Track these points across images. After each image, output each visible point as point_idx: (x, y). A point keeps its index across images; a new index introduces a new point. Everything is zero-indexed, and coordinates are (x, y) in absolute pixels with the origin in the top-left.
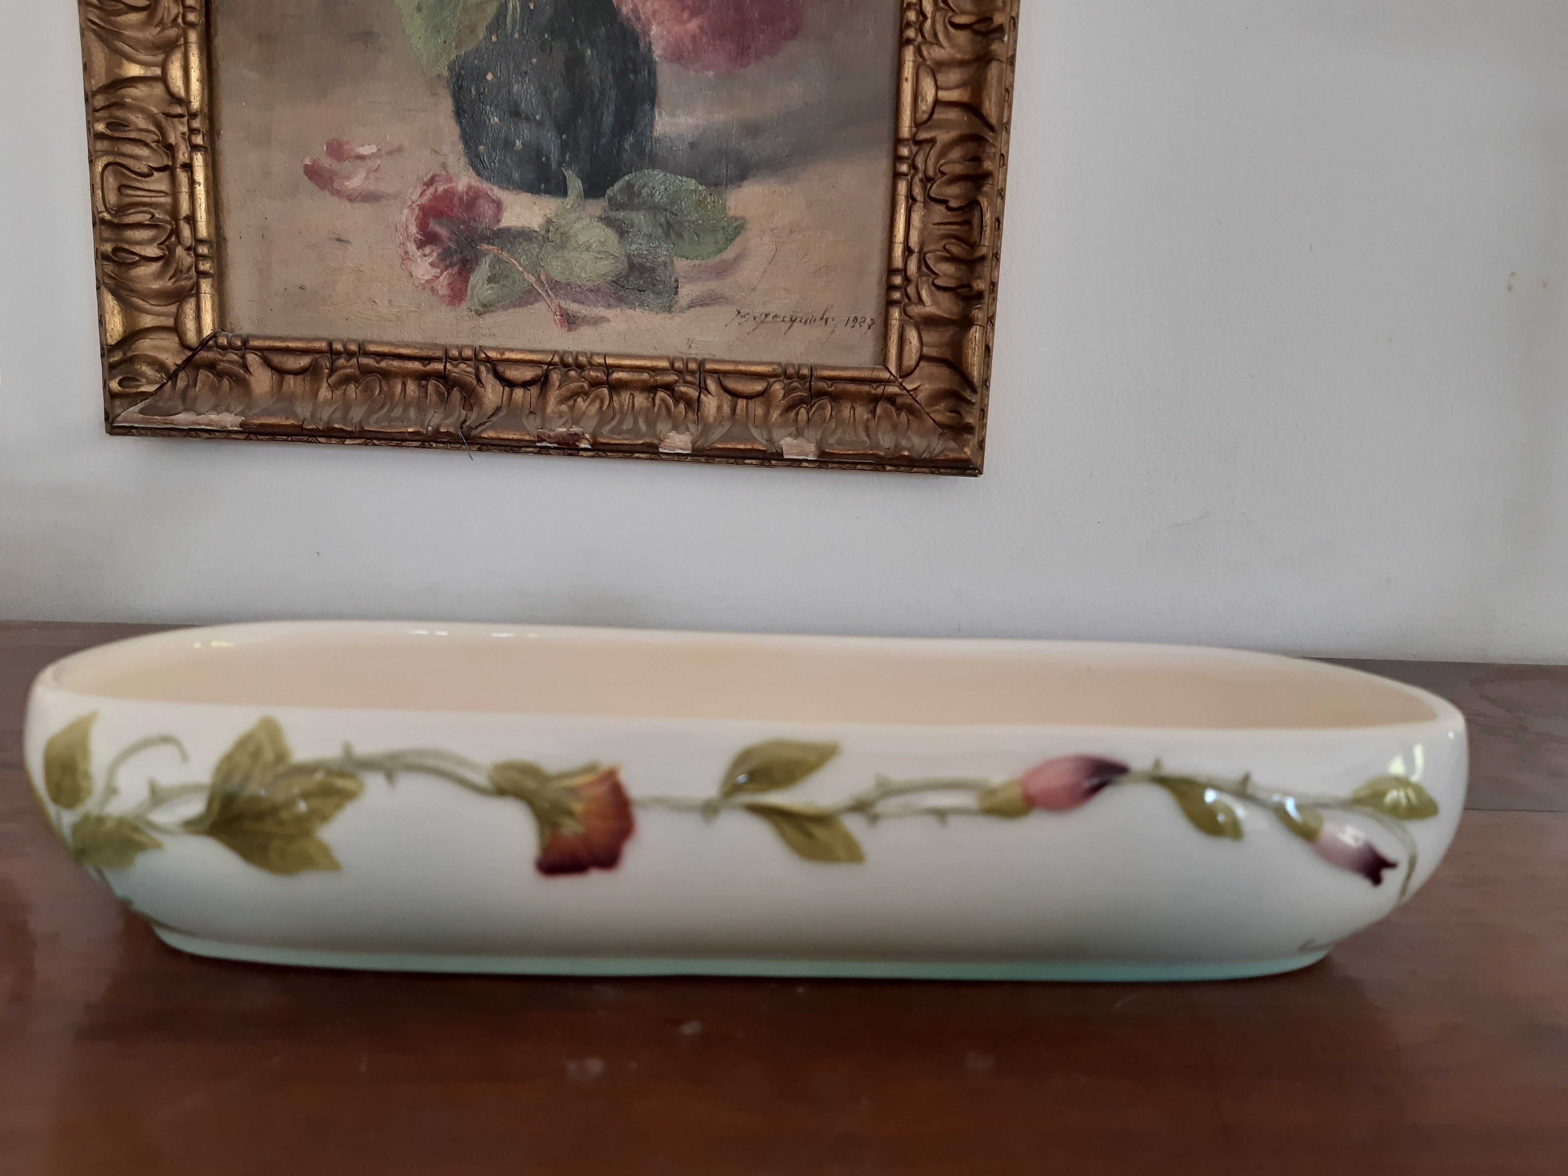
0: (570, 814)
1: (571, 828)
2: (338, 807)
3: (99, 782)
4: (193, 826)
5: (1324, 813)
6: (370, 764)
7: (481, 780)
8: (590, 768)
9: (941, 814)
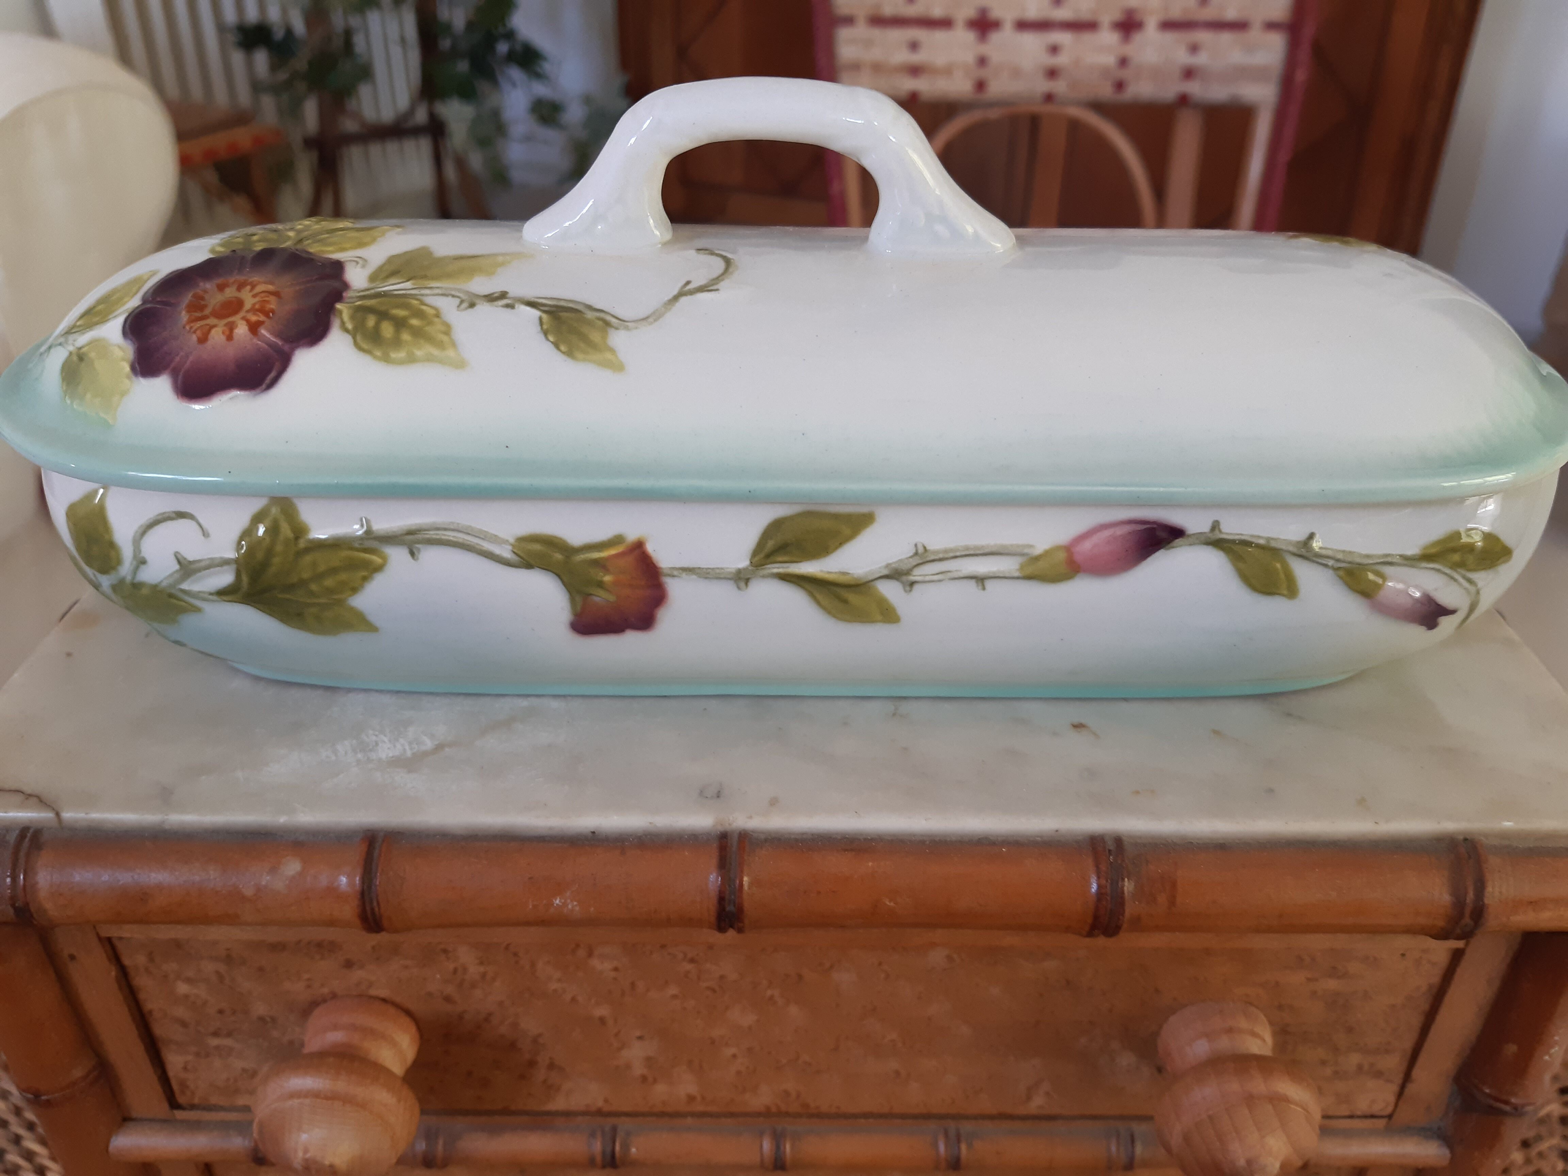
0: (600, 585)
1: (601, 598)
2: (365, 579)
3: (127, 553)
4: (225, 593)
5: (1388, 570)
6: (391, 539)
7: (506, 553)
8: (617, 540)
9: (981, 580)
